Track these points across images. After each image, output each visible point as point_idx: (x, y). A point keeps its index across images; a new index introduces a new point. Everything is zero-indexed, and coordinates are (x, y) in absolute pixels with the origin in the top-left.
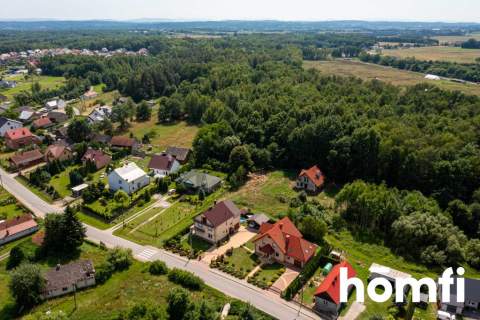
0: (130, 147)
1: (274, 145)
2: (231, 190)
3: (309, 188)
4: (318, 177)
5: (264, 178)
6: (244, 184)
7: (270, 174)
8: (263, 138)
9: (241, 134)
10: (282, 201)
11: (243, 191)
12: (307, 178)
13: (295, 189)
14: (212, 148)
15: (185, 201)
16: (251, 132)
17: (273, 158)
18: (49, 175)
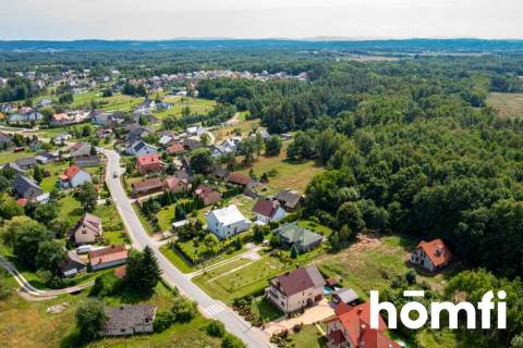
0: (244, 186)
1: (396, 204)
2: (330, 252)
3: (426, 265)
4: (438, 254)
5: (376, 243)
6: (347, 247)
7: (384, 239)
8: (385, 194)
9: (362, 185)
10: (385, 276)
11: (343, 255)
12: (425, 255)
13: (409, 264)
14: (324, 199)
15: (276, 256)
16: (372, 186)
17: (392, 220)
18: (159, 206)
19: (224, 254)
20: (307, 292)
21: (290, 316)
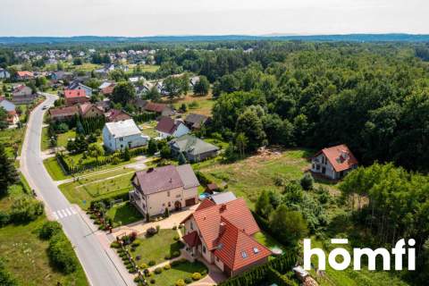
0: (160, 113)
1: (302, 117)
3: (327, 173)
4: (342, 159)
5: (278, 155)
7: (286, 153)
8: (293, 110)
9: (271, 104)
10: (278, 183)
12: (326, 160)
14: (230, 117)
16: (280, 102)
17: (297, 133)
19: (108, 165)
20: (174, 193)
21: (149, 219)
